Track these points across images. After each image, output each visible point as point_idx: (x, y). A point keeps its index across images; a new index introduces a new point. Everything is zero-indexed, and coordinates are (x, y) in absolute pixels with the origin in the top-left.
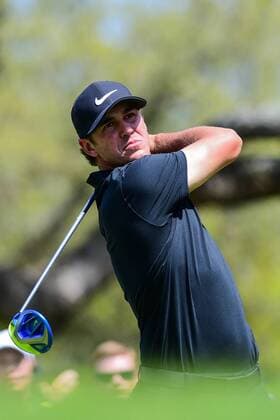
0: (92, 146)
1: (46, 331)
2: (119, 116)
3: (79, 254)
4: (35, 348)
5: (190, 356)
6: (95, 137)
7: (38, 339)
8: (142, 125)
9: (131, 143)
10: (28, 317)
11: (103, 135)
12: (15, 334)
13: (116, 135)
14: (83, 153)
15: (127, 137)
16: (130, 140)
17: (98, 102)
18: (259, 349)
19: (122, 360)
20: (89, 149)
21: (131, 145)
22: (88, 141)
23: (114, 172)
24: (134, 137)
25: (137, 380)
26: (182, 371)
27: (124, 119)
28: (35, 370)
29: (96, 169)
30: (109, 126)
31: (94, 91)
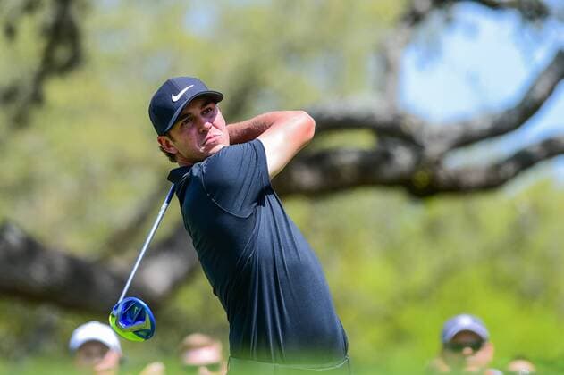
0: (171, 143)
1: (147, 317)
2: (196, 111)
3: (165, 246)
4: (138, 335)
5: (281, 350)
6: (173, 133)
7: (140, 325)
8: (219, 118)
9: (210, 138)
10: (127, 304)
11: (181, 132)
12: (117, 324)
13: (194, 131)
14: (163, 150)
15: (205, 132)
16: (209, 135)
17: (175, 98)
18: (349, 339)
19: (208, 352)
20: (169, 146)
21: (210, 141)
22: (166, 138)
23: (193, 168)
24: (213, 132)
25: (226, 372)
26: (271, 362)
27: (202, 114)
28: (121, 362)
29: (176, 166)
30: (186, 122)
31: (171, 87)
